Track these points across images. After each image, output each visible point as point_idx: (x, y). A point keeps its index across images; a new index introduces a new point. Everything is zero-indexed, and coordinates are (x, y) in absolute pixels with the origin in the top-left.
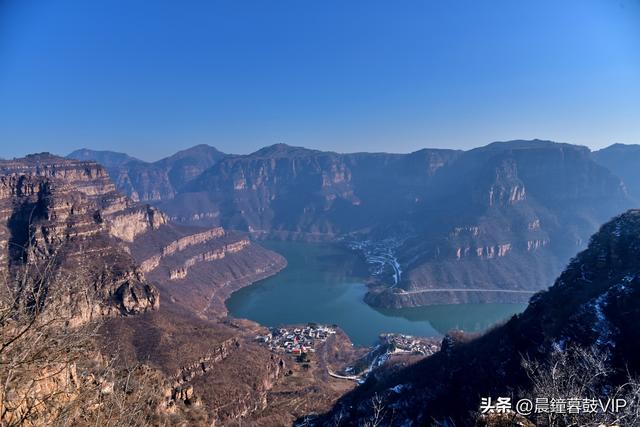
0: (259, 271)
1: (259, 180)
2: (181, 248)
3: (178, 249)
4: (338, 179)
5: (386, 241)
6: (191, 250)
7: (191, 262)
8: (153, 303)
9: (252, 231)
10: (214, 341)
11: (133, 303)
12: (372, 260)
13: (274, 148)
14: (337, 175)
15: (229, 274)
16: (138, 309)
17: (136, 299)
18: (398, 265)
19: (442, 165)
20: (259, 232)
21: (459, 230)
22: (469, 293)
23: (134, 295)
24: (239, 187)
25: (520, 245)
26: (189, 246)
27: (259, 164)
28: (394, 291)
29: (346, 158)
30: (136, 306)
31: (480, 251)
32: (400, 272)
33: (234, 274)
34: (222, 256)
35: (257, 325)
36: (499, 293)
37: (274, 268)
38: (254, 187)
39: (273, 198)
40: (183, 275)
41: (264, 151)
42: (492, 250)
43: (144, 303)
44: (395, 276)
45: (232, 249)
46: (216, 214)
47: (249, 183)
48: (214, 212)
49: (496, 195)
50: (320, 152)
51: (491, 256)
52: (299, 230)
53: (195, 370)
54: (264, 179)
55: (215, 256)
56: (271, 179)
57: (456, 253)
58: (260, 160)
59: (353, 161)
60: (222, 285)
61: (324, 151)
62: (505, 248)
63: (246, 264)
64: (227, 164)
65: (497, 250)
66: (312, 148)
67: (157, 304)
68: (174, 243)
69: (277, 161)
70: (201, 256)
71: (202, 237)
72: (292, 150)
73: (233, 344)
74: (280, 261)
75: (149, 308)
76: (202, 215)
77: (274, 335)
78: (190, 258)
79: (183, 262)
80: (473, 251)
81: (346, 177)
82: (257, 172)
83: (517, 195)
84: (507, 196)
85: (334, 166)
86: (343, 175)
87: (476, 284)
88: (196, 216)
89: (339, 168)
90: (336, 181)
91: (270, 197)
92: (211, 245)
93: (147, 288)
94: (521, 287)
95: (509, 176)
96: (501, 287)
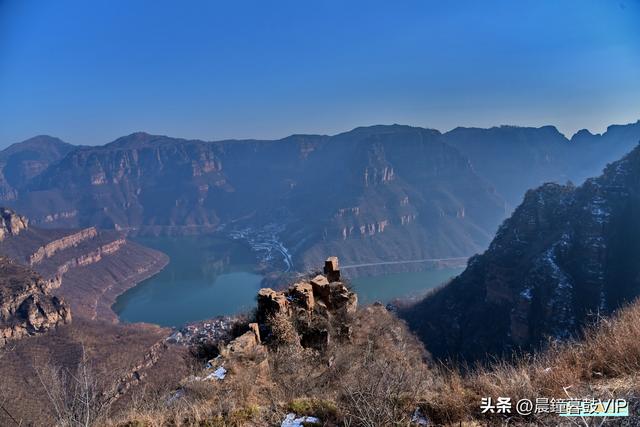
0: (141, 271)
1: (121, 174)
2: (49, 255)
3: (45, 256)
4: (208, 168)
5: (267, 227)
6: (61, 256)
7: (64, 269)
8: (64, 316)
9: (119, 229)
10: (141, 347)
11: (41, 320)
12: (258, 248)
13: (134, 136)
14: (207, 164)
15: (110, 277)
16: (48, 325)
17: (44, 315)
18: (285, 250)
19: (312, 149)
20: (128, 229)
21: (343, 211)
22: (358, 268)
23: (41, 310)
24: (97, 182)
25: (395, 221)
26: (57, 251)
27: (119, 156)
28: (291, 275)
29: (213, 146)
30: (46, 322)
31: (363, 229)
32: (289, 256)
33: (115, 277)
34: (98, 258)
35: (157, 327)
36: (383, 266)
37: (157, 266)
38: (115, 181)
39: (138, 192)
40: (57, 284)
41: (122, 141)
42: (373, 227)
43: (53, 317)
44: (286, 260)
45: (108, 249)
46: (73, 214)
47: (109, 177)
48: (70, 211)
49: (371, 176)
50: (184, 141)
51: (372, 233)
52: (173, 223)
53: (130, 380)
54: (126, 172)
55: (90, 259)
56: (134, 172)
57: (342, 232)
58: (119, 152)
59: (221, 150)
60: (104, 291)
61: (189, 139)
62: (383, 225)
63: (127, 265)
64: (79, 156)
65: (377, 228)
66: (176, 137)
67: (69, 317)
68: (41, 249)
69: (139, 152)
70: (74, 262)
71: (72, 240)
72: (155, 139)
73: (161, 347)
74: (162, 259)
75: (60, 323)
76: (56, 216)
77: (183, 334)
78: (62, 264)
79: (56, 270)
80: (357, 230)
81: (216, 166)
82: (118, 165)
83: (388, 176)
84: (380, 177)
85: (203, 155)
86: (212, 163)
87: (362, 259)
88: (49, 217)
89: (208, 158)
90: (206, 170)
91: (136, 191)
92: (84, 248)
93: (55, 301)
94: (400, 258)
95: (379, 159)
96: (385, 259)
